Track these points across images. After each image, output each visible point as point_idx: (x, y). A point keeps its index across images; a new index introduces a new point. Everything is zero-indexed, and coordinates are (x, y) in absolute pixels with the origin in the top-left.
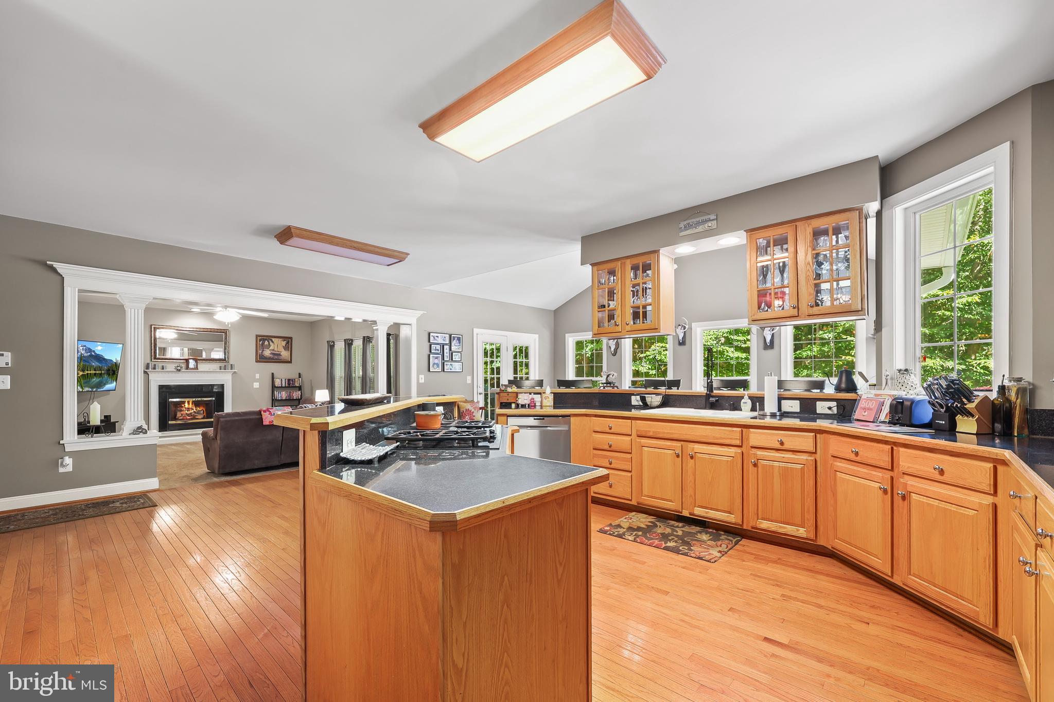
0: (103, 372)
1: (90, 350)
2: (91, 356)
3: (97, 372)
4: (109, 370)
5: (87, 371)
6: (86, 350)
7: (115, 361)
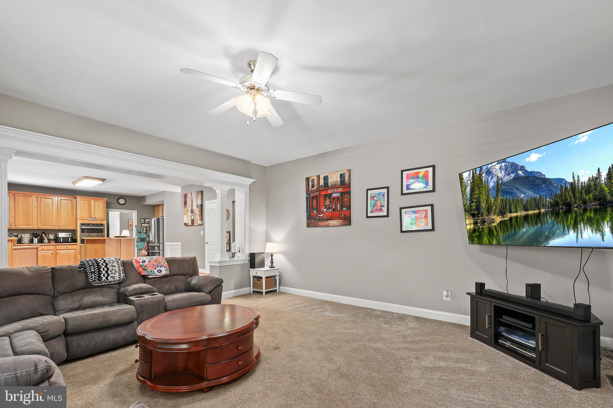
0: (543, 210)
1: (514, 167)
2: (517, 178)
3: (531, 212)
4: (557, 203)
5: (510, 212)
6: (506, 170)
7: (570, 180)
